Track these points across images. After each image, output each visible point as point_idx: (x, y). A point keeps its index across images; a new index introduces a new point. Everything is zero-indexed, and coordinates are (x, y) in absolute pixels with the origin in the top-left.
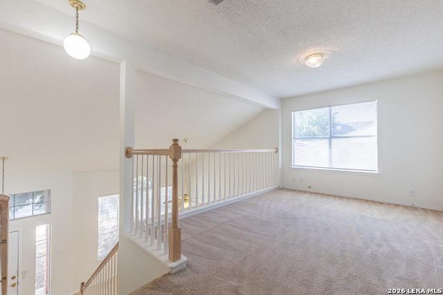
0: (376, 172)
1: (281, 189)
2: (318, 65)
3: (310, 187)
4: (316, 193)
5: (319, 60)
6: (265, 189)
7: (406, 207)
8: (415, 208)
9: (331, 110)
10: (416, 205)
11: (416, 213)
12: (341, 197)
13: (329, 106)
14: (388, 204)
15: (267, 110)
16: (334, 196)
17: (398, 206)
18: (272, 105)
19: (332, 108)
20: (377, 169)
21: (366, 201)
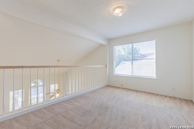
0: (155, 78)
1: (108, 86)
2: (120, 15)
3: (122, 85)
4: (125, 89)
5: (121, 11)
6: (99, 87)
7: (170, 97)
8: (175, 98)
9: (132, 45)
10: (176, 96)
11: (176, 102)
12: (137, 91)
13: (132, 43)
14: (161, 95)
15: (101, 45)
16: (134, 90)
17: (166, 96)
18: (103, 42)
19: (134, 44)
20: (155, 77)
21: (150, 93)
